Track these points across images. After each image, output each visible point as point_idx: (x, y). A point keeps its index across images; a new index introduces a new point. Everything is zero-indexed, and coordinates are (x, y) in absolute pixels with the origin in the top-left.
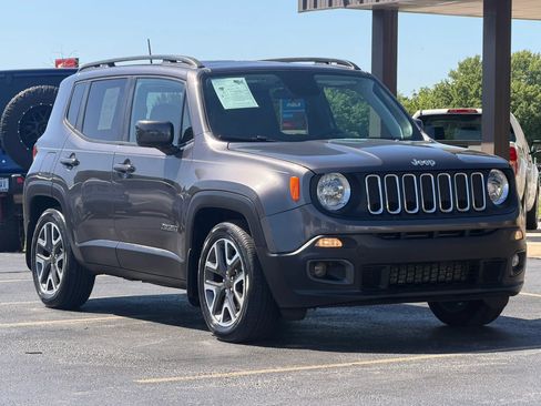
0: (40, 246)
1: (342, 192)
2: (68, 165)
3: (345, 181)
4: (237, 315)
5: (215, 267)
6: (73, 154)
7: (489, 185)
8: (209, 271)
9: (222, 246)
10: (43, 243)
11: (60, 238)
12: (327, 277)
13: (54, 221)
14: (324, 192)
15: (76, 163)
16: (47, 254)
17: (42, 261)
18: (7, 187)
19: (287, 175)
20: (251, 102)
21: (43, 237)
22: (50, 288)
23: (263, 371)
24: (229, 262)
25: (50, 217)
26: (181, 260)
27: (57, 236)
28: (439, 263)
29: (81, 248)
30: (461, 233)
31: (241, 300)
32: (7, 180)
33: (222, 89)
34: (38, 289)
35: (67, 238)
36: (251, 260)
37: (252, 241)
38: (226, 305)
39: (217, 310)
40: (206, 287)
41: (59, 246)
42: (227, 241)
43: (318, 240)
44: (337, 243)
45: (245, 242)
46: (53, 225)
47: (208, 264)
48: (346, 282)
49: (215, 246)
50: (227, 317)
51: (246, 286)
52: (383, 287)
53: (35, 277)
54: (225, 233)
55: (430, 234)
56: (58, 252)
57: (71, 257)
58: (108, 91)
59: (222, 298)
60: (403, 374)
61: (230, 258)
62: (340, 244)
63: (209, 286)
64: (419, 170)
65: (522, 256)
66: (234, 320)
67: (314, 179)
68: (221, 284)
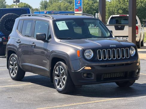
0: (11, 64)
1: (91, 54)
2: (18, 42)
3: (92, 51)
4: (63, 86)
5: (57, 73)
6: (19, 40)
7: (130, 51)
8: (56, 74)
9: (59, 68)
10: (11, 63)
11: (16, 62)
12: (87, 77)
13: (14, 57)
14: (86, 54)
15: (20, 42)
16: (12, 66)
17: (11, 68)
18: (1, 40)
19: (76, 50)
20: (66, 28)
21: (11, 61)
22: (13, 75)
23: (70, 105)
24: (61, 72)
25: (13, 56)
26: (48, 71)
27: (15, 61)
28: (117, 73)
29: (22, 65)
30: (123, 65)
31: (64, 83)
32: (1, 38)
33: (59, 24)
34: (10, 75)
35: (18, 62)
36: (67, 72)
37: (67, 67)
38: (60, 83)
39: (58, 84)
40: (55, 78)
41: (16, 64)
42: (60, 67)
43: (85, 67)
44: (89, 68)
45: (65, 67)
46: (14, 58)
47: (56, 72)
48: (92, 78)
49: (57, 67)
50: (61, 87)
51: (66, 79)
52: (102, 79)
53: (9, 72)
54: (60, 64)
55: (115, 65)
56: (16, 65)
57: (19, 67)
58: (28, 23)
59: (59, 82)
60: (107, 106)
61: (61, 71)
62: (91, 69)
63: (56, 78)
64: (111, 48)
65: (139, 70)
66: (62, 88)
67: (83, 51)
68: (59, 78)
